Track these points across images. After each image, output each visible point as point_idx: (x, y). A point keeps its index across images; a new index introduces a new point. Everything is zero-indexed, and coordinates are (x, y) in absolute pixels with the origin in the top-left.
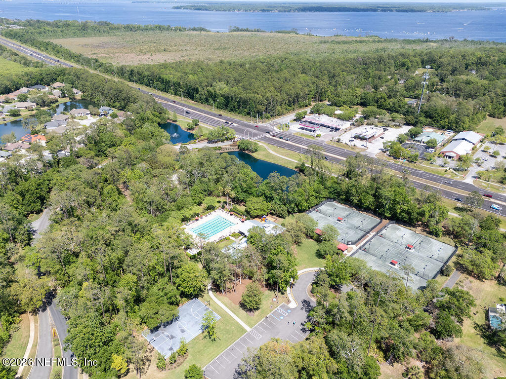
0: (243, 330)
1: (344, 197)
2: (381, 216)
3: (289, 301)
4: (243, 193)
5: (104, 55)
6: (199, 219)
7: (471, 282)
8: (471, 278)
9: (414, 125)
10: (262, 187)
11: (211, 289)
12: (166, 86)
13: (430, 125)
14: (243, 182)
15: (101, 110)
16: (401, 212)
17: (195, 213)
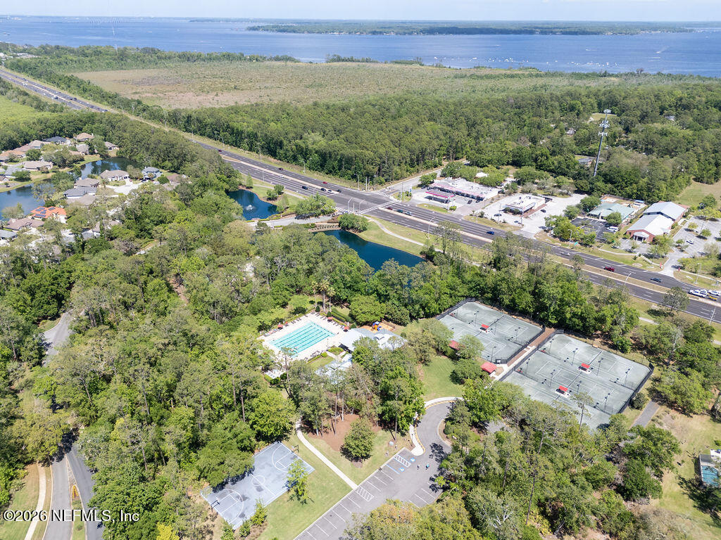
0: (346, 488)
1: (490, 295)
2: (543, 322)
3: (412, 446)
4: (347, 290)
5: (150, 95)
6: (284, 327)
7: (673, 418)
8: (673, 412)
9: (589, 193)
10: (374, 281)
11: (301, 428)
12: (236, 138)
13: (612, 193)
14: (347, 273)
15: (145, 173)
16: (572, 317)
17: (277, 319)
